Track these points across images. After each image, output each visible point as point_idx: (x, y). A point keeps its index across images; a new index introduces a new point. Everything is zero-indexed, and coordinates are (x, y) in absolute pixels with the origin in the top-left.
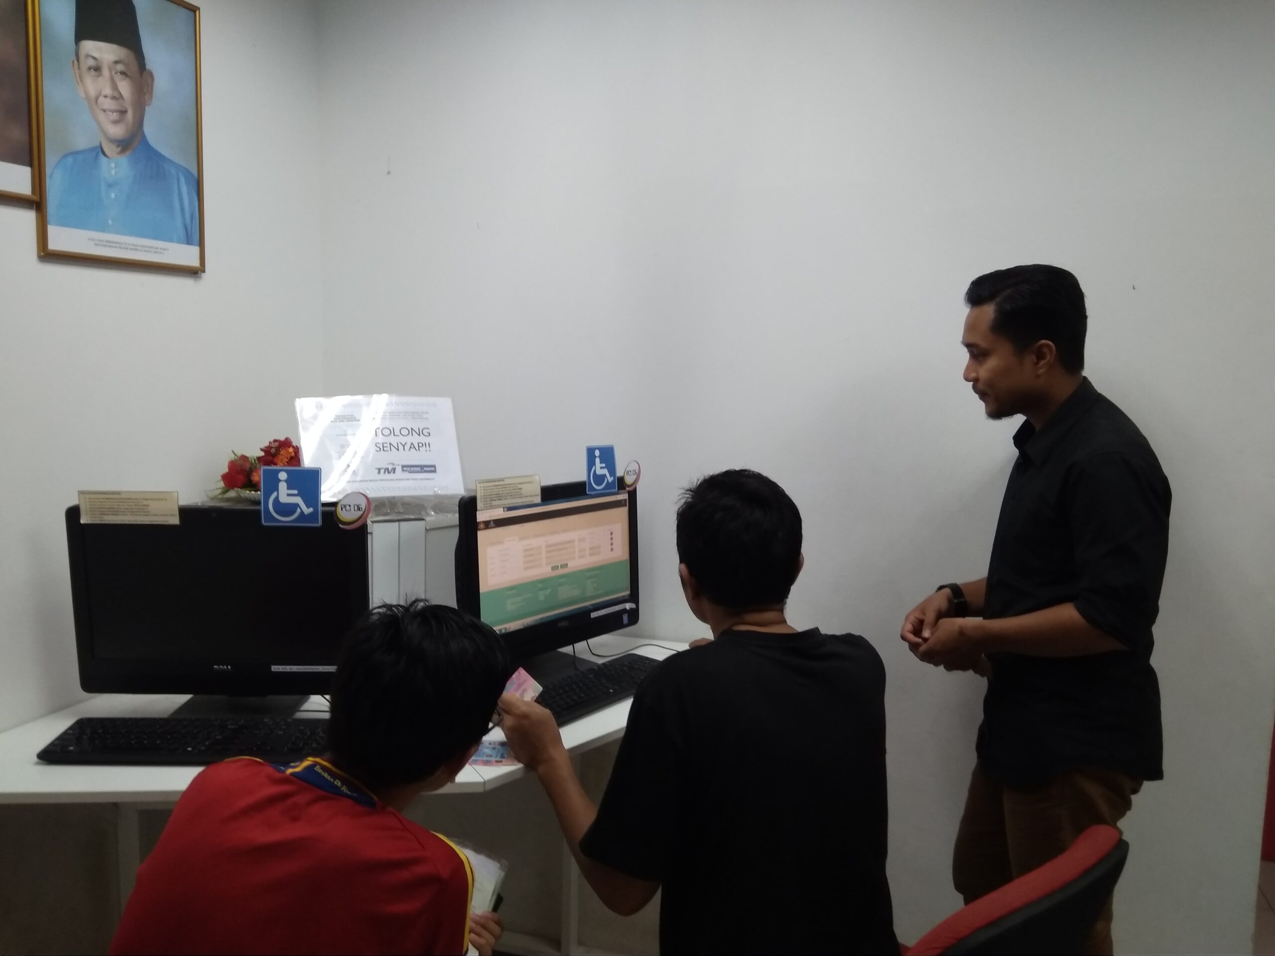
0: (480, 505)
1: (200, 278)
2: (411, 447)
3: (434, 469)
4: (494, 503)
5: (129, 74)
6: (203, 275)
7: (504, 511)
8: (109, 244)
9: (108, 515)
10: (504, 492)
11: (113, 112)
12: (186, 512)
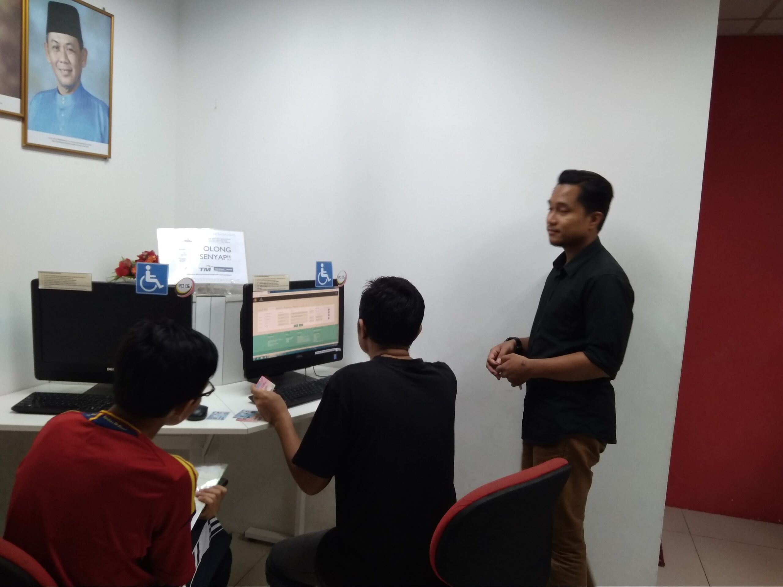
0: (255, 289)
1: (108, 161)
2: (219, 258)
3: (231, 270)
4: (263, 288)
5: (74, 50)
6: (110, 159)
7: (268, 293)
8: (60, 141)
9: (53, 284)
10: (268, 283)
11: (65, 70)
12: (96, 285)
